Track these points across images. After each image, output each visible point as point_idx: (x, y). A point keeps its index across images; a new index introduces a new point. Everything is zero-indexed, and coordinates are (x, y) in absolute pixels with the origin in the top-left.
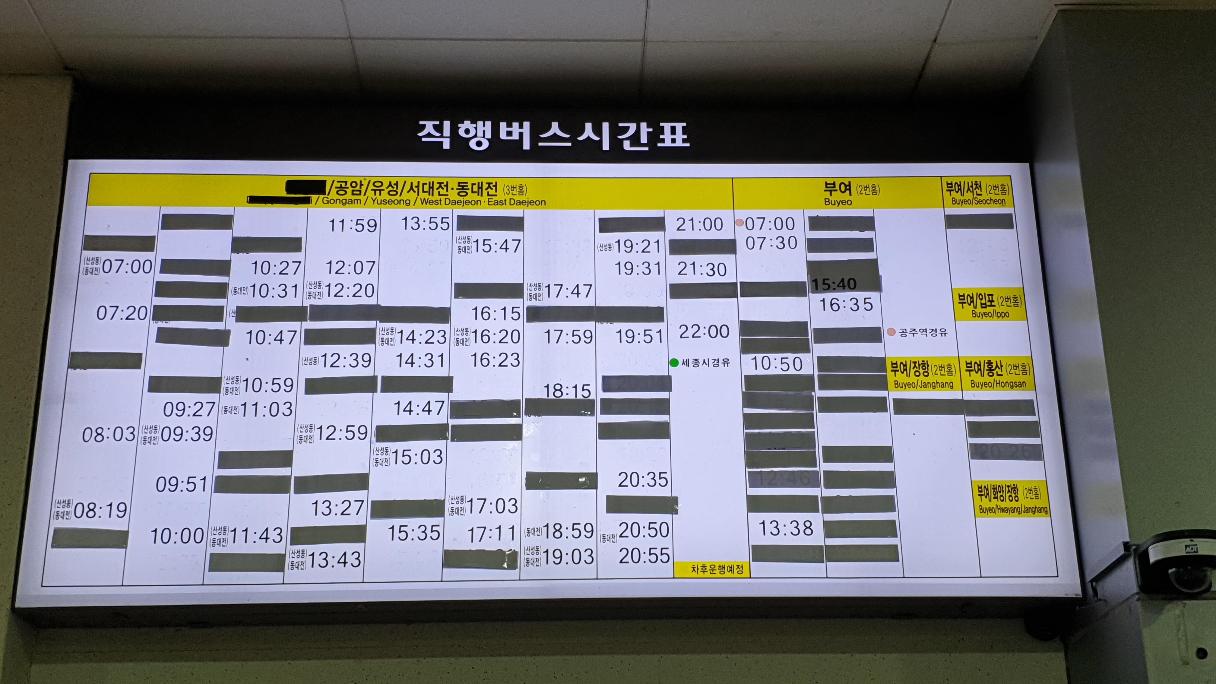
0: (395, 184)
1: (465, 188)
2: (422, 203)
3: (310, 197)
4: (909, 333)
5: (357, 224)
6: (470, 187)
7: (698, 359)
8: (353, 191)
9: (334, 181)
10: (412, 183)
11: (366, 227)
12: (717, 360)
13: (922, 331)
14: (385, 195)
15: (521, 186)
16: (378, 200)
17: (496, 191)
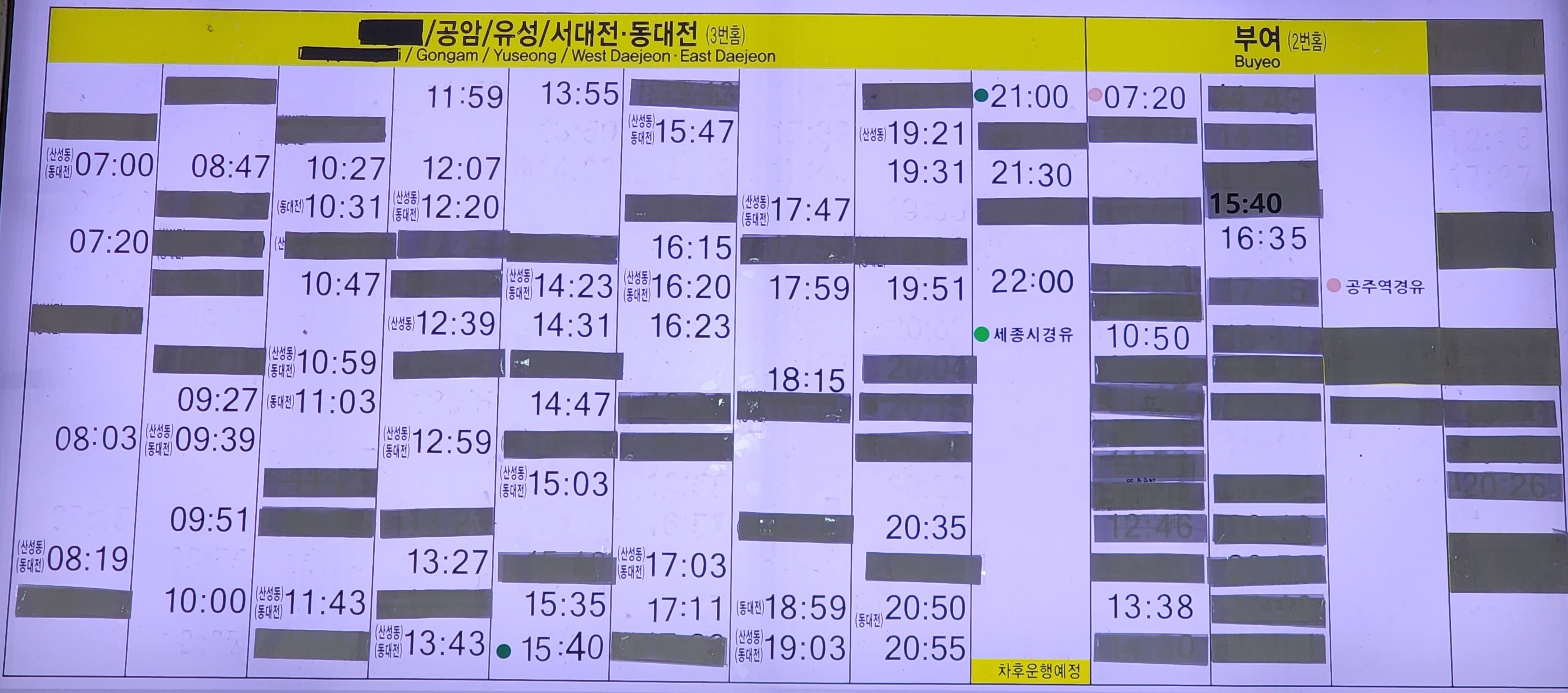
0: (531, 27)
1: (644, 31)
2: (575, 59)
3: (397, 49)
4: (1363, 288)
5: (471, 95)
6: (652, 30)
7: (1021, 329)
8: (465, 38)
9: (435, 22)
10: (559, 25)
11: (486, 99)
12: (1052, 330)
13: (1382, 284)
14: (515, 46)
15: (736, 29)
16: (504, 54)
17: (694, 37)
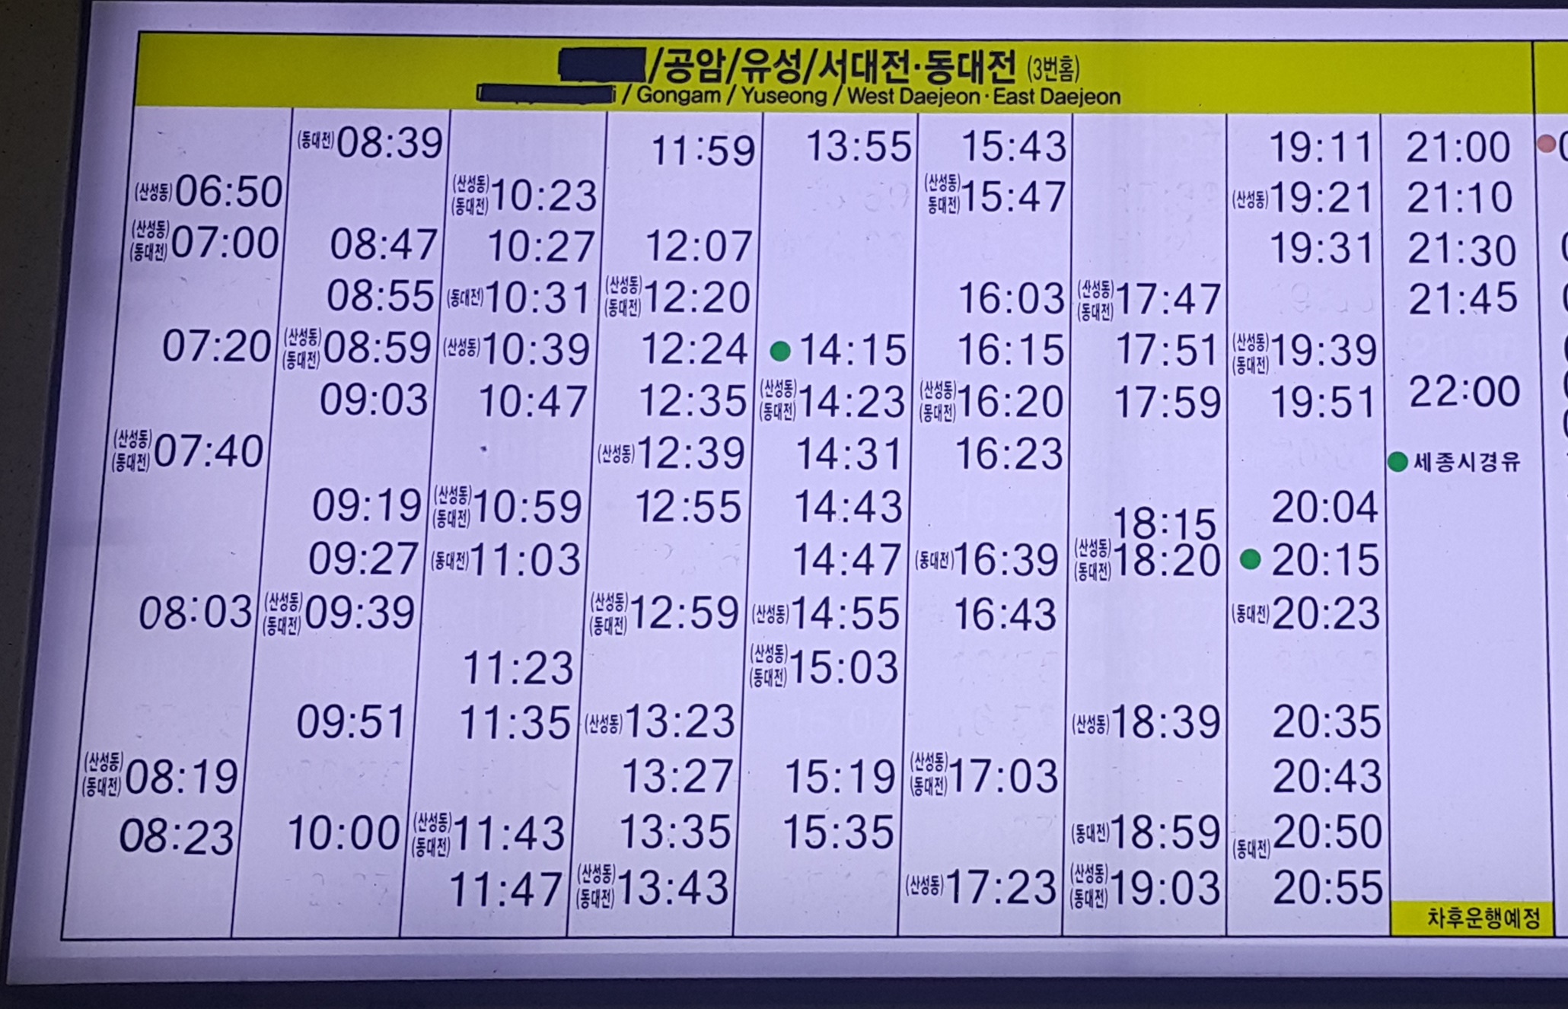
0: (792, 57)
1: (944, 64)
2: (852, 101)
3: (611, 86)
5: (712, 148)
6: (955, 62)
7: (1450, 454)
8: (703, 72)
9: (661, 50)
10: (829, 54)
12: (1491, 456)
14: (771, 83)
15: (1066, 60)
17: (1012, 72)
